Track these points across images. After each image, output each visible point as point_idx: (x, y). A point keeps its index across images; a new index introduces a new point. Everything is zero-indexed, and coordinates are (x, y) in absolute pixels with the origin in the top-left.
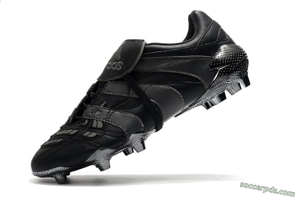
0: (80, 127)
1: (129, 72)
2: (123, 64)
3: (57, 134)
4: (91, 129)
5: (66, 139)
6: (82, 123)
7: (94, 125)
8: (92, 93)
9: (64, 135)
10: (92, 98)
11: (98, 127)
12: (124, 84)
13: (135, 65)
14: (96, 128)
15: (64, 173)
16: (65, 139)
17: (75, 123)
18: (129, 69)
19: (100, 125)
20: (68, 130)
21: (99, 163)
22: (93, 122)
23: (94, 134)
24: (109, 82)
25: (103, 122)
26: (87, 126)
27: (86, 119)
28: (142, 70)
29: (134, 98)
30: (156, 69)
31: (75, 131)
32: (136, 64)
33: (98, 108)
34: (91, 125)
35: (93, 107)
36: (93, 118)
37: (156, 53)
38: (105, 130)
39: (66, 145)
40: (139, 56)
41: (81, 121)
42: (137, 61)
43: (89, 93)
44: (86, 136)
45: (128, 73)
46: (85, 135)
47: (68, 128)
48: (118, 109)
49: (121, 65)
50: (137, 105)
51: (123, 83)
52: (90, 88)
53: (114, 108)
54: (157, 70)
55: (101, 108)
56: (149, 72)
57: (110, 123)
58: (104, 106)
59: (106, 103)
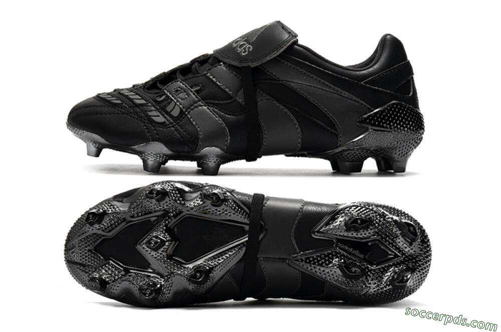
0: (151, 100)
1: (252, 67)
2: (252, 50)
3: (122, 92)
4: (163, 110)
5: (126, 104)
6: (157, 97)
7: (169, 109)
8: (196, 64)
9: (128, 99)
10: (192, 72)
11: (171, 113)
12: (238, 77)
13: (264, 62)
14: (169, 114)
15: (99, 145)
16: (124, 104)
17: (151, 92)
18: (253, 62)
19: (176, 113)
20: (137, 94)
21: (146, 159)
22: (169, 103)
23: (161, 119)
24: (222, 63)
25: (181, 110)
26: (160, 103)
27: (165, 94)
28: (272, 73)
29: (239, 103)
30: (289, 81)
31: (143, 102)
32: (266, 61)
33: (189, 89)
34: (166, 106)
35: (183, 84)
36: (173, 98)
37: (300, 61)
38: (177, 122)
39: (120, 112)
40: (275, 54)
41: (157, 93)
42: (268, 58)
43: (194, 62)
44: (150, 116)
45: (250, 66)
46: (150, 113)
47: (139, 92)
48: (210, 105)
49: (249, 51)
50: (237, 114)
51: (238, 75)
52: (199, 57)
53: (206, 101)
54: (290, 85)
55: (191, 92)
56: (278, 81)
57: (189, 116)
58: (196, 91)
59: (201, 89)
